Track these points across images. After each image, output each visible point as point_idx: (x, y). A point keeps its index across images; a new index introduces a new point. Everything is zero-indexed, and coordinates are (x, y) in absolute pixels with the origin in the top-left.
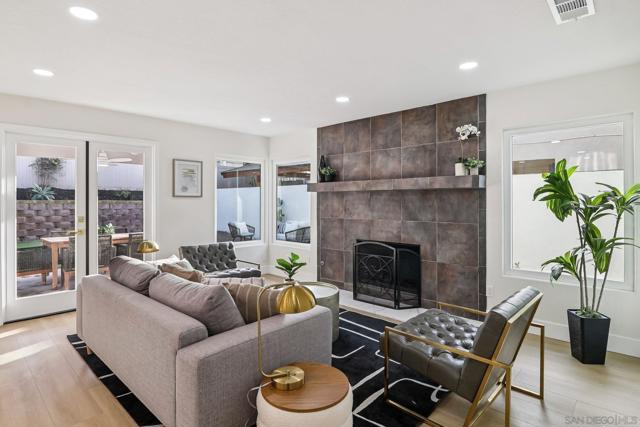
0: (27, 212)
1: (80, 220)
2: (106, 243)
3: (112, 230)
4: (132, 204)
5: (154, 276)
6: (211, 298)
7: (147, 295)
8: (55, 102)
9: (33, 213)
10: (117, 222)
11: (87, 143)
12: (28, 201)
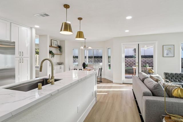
0: (132, 61)
1: (137, 63)
2: (145, 69)
3: (148, 66)
4: (150, 59)
5: (146, 78)
6: (154, 86)
7: (143, 82)
8: (131, 36)
9: (133, 61)
10: (149, 64)
11: (138, 44)
12: (132, 59)
